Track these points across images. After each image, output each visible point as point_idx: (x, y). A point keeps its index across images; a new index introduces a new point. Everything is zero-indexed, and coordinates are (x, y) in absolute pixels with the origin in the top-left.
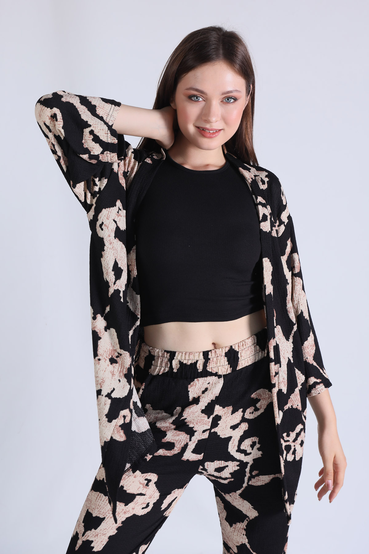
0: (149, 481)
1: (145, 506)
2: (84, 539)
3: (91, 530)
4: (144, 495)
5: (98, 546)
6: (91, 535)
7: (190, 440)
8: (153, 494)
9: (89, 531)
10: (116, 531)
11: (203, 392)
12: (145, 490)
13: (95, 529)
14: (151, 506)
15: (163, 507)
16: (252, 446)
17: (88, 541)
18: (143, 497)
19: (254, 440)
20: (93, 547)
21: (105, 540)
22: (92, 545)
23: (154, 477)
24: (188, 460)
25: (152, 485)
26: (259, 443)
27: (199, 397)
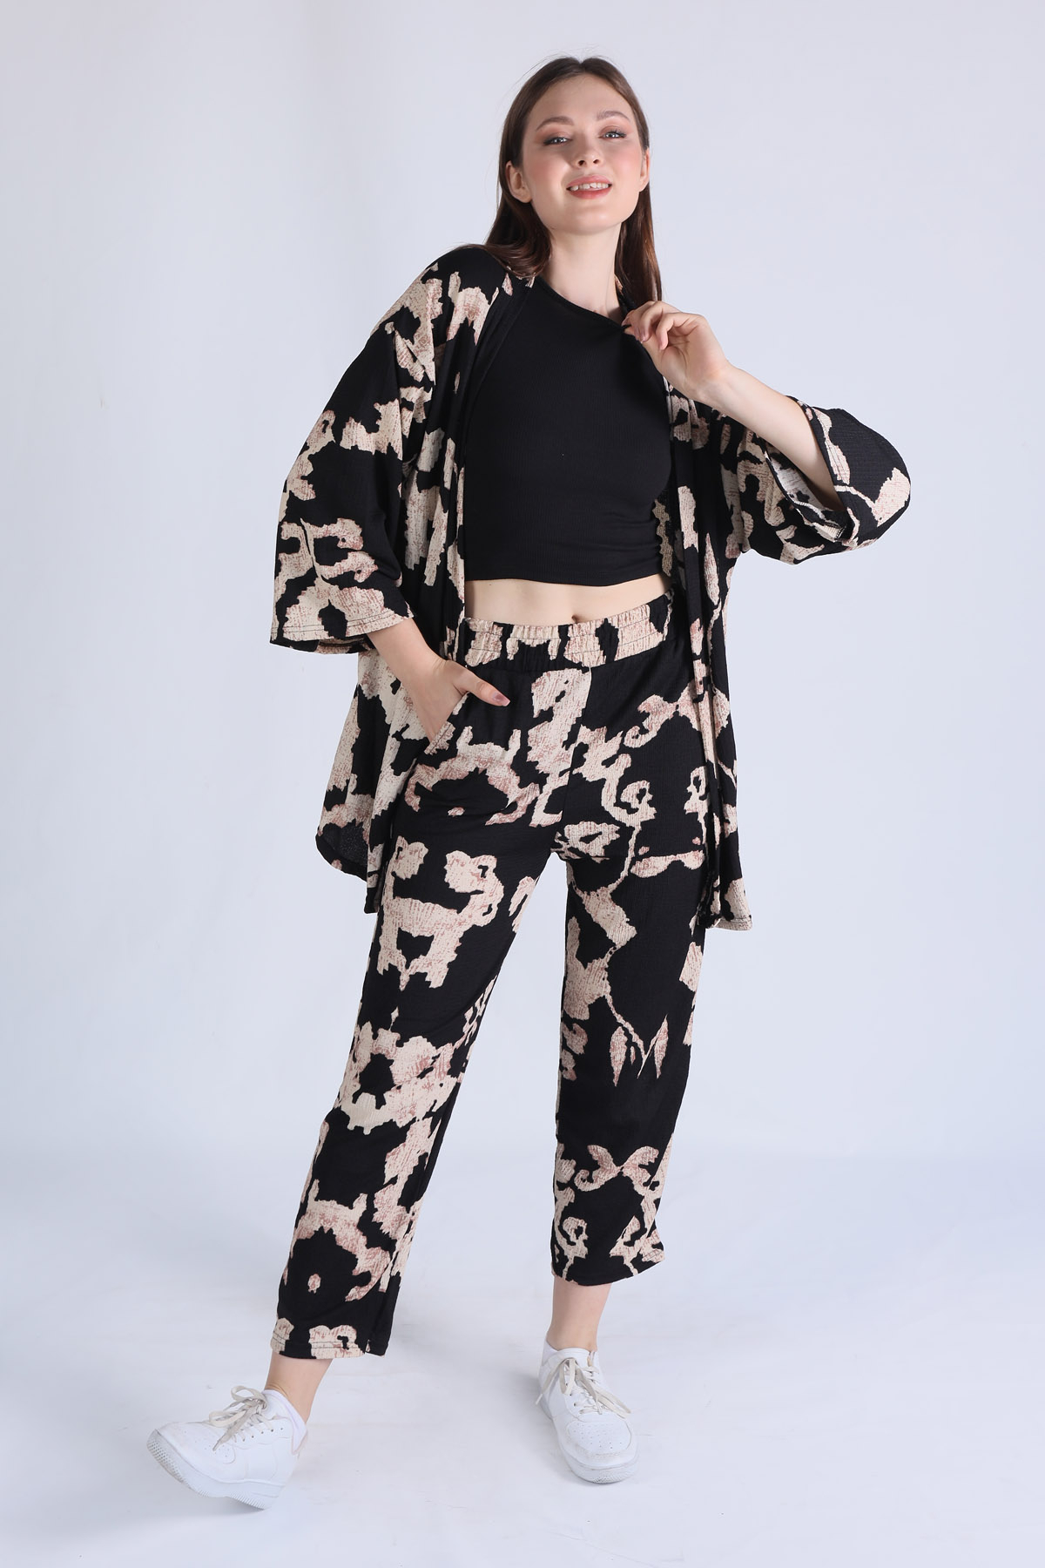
0: (485, 868)
1: (486, 910)
2: (412, 971)
3: (418, 957)
4: (482, 892)
5: (436, 979)
6: (419, 965)
7: (541, 792)
8: (494, 889)
9: (416, 960)
10: (456, 955)
11: (558, 699)
12: (482, 884)
13: (425, 955)
14: (495, 909)
15: (512, 909)
16: (640, 796)
17: (418, 974)
18: (480, 895)
19: (642, 787)
20: (430, 982)
21: (444, 971)
22: (427, 979)
23: (490, 861)
24: (539, 825)
25: (490, 874)
26: (650, 792)
27: (551, 709)
